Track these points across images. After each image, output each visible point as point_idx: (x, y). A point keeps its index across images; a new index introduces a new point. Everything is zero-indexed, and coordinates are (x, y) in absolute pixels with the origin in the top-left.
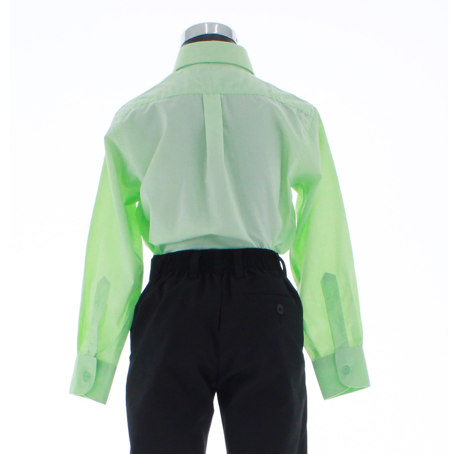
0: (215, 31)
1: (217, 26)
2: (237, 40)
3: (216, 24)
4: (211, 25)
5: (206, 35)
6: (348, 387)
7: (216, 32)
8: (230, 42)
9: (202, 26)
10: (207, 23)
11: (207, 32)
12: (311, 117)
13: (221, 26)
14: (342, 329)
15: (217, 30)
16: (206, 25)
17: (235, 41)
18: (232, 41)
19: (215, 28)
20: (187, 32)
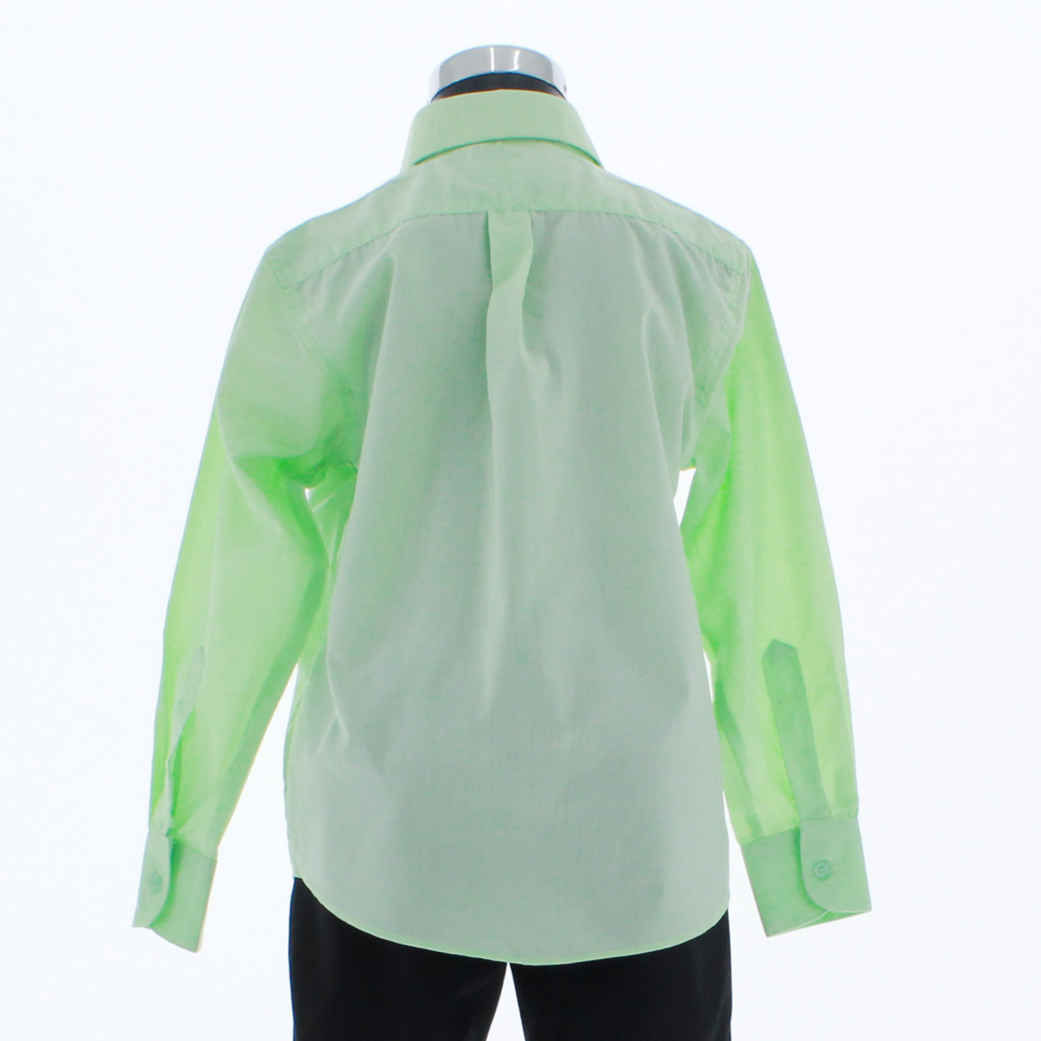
0: (513, 66)
1: (517, 53)
2: (565, 88)
3: (517, 48)
4: (504, 51)
5: (492, 74)
6: (825, 911)
7: (515, 68)
8: (548, 92)
9: (481, 52)
10: (495, 47)
11: (493, 69)
12: (739, 275)
13: (527, 54)
14: (813, 777)
15: (519, 62)
16: (492, 51)
17: (561, 90)
18: (554, 90)
19: (513, 59)
20: (445, 67)
